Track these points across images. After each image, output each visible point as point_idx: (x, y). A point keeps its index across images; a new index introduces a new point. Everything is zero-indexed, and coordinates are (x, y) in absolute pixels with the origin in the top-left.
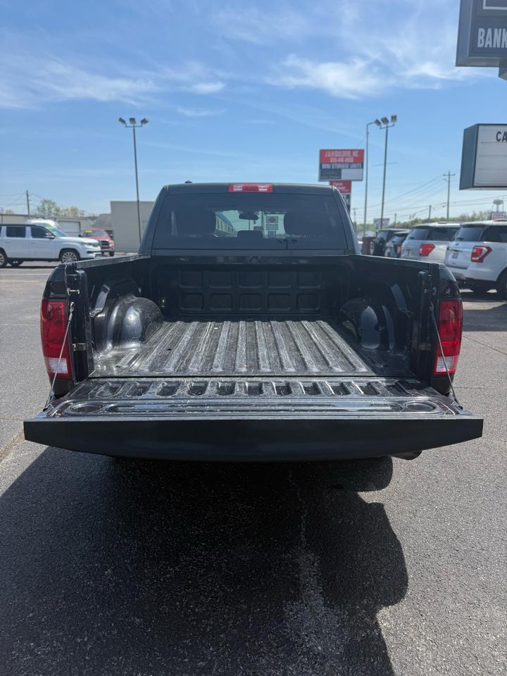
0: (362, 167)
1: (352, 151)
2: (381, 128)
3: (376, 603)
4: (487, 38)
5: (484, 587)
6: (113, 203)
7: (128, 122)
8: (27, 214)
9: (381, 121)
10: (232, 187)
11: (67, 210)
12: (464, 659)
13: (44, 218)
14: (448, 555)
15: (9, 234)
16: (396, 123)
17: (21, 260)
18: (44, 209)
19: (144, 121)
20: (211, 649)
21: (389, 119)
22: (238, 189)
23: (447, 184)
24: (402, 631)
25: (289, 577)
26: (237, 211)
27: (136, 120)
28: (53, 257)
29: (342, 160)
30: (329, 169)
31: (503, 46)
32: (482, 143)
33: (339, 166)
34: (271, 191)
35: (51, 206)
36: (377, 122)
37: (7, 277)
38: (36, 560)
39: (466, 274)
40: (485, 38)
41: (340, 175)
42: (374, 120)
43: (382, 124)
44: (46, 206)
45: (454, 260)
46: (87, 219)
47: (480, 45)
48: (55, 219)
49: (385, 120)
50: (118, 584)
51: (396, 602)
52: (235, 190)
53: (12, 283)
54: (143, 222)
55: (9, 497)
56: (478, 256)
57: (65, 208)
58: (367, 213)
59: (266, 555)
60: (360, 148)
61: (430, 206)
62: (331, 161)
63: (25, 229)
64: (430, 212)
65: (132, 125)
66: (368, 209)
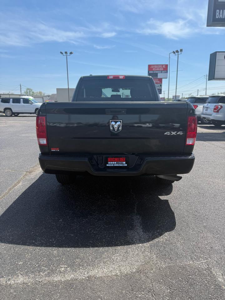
0: (167, 72)
1: (162, 65)
2: (175, 55)
3: (162, 231)
4: (220, 14)
5: (205, 227)
6: (58, 89)
7: (64, 54)
8: (20, 94)
9: (175, 52)
10: (109, 77)
11: (37, 93)
12: (195, 248)
13: (28, 96)
14: (192, 217)
15: (13, 102)
16: (182, 53)
17: (19, 113)
18: (27, 92)
19: (71, 53)
20: (100, 244)
21: (179, 51)
22: (111, 77)
23: (206, 80)
24: (172, 239)
25: (129, 223)
26: (111, 88)
27: (68, 53)
28: (32, 112)
29: (158, 69)
30: (152, 73)
31: (224, 18)
32: (218, 60)
33: (157, 72)
34: (124, 78)
35: (31, 91)
36: (174, 52)
37: (13, 120)
38: (33, 216)
39: (211, 118)
40: (219, 14)
41: (157, 75)
42: (172, 52)
43: (176, 53)
44: (28, 91)
45: (206, 112)
46: (46, 96)
47: (217, 17)
48: (32, 96)
49: (177, 52)
50: (64, 224)
51: (170, 231)
52: (110, 78)
53: (15, 122)
54: (71, 97)
55: (21, 197)
56: (217, 110)
57: (37, 92)
58: (169, 93)
59: (121, 216)
60: (166, 64)
61: (198, 90)
62: (153, 70)
63: (20, 100)
64: (198, 92)
65: (66, 55)
66: (170, 92)
